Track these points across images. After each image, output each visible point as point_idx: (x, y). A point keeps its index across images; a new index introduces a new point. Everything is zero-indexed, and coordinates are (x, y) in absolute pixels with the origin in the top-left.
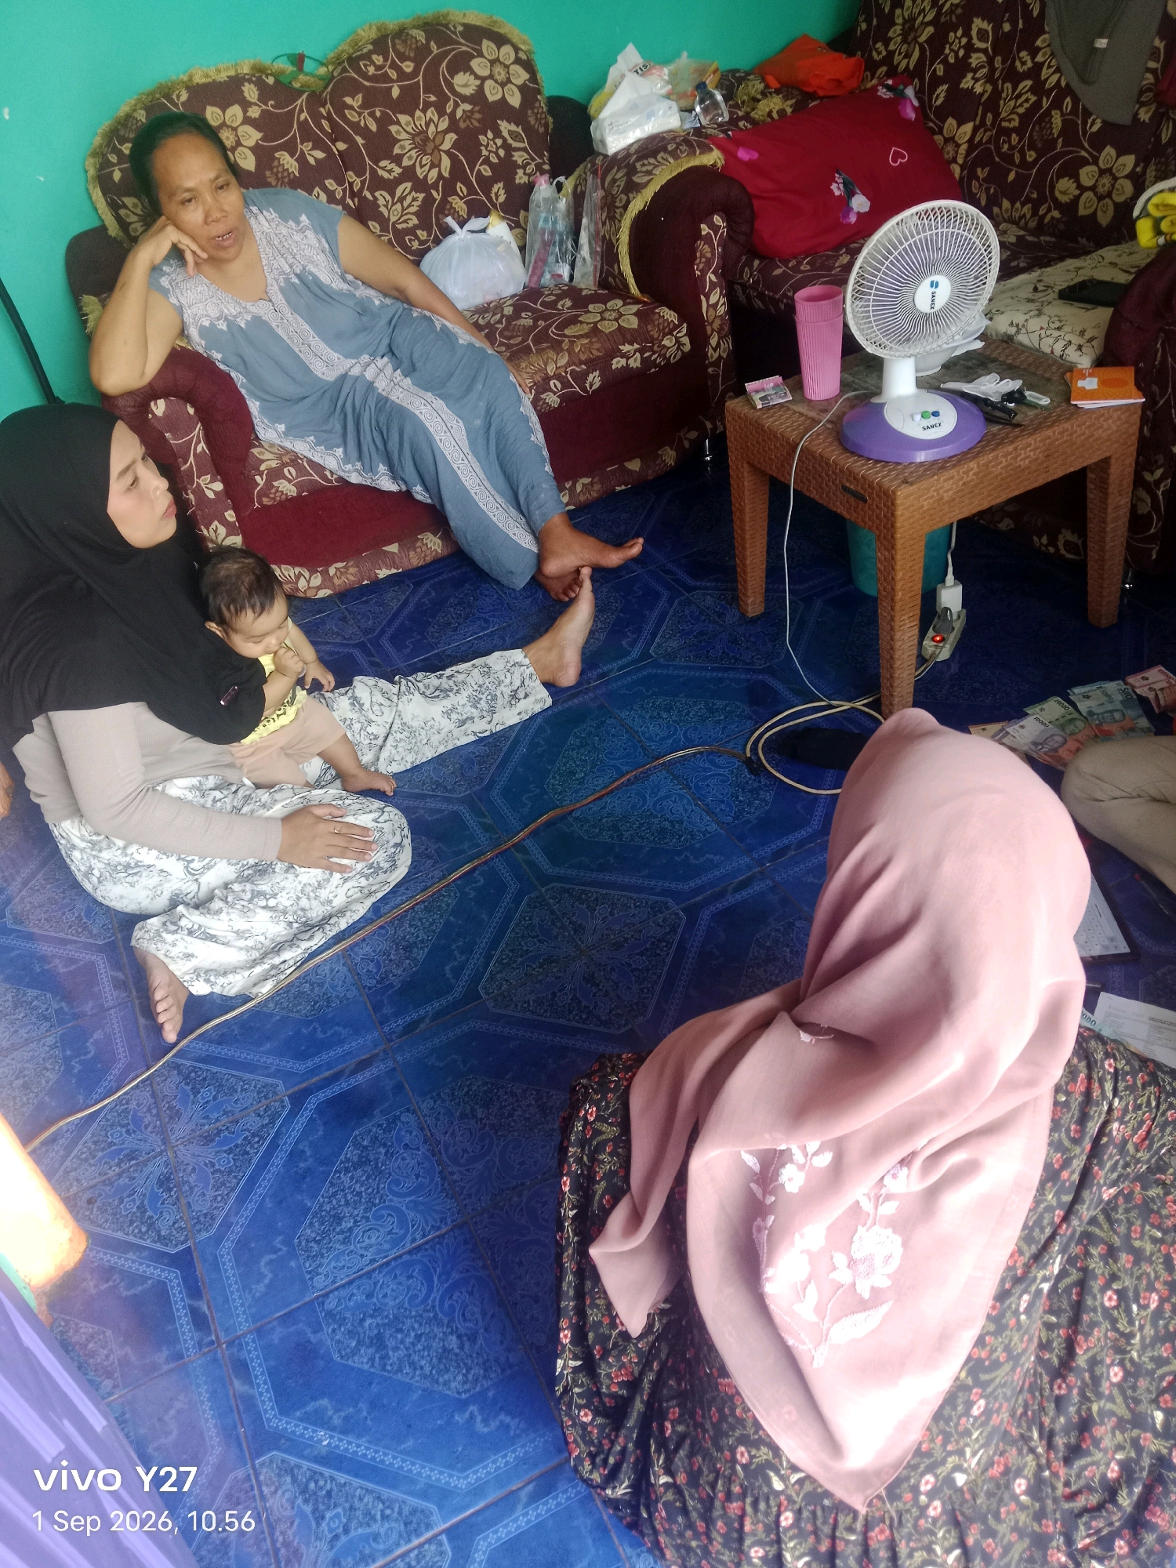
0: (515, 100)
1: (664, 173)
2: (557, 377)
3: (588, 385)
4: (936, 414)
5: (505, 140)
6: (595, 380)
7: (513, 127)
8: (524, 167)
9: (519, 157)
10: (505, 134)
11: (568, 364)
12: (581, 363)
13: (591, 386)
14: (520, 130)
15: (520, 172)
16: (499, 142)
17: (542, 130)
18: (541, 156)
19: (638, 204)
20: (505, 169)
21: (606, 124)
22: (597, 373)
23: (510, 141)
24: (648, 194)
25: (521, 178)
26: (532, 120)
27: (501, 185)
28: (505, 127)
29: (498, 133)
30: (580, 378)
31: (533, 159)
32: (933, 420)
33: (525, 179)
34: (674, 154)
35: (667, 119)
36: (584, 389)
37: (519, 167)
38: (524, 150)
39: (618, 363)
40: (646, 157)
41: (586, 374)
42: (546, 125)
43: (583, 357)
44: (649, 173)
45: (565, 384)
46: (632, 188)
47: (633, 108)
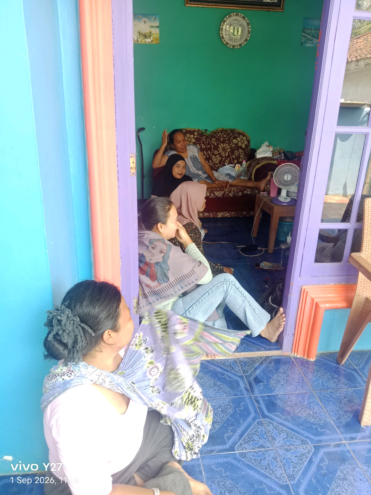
0: (244, 146)
2: (233, 191)
3: (239, 194)
4: (287, 199)
5: (239, 153)
6: (240, 194)
7: (242, 151)
8: (242, 158)
9: (241, 156)
10: (240, 152)
11: (236, 189)
12: (239, 190)
13: (239, 195)
14: (243, 152)
15: (241, 159)
16: (238, 153)
17: (247, 153)
18: (246, 157)
19: (258, 166)
20: (238, 158)
21: (257, 153)
22: (241, 193)
23: (241, 153)
24: (260, 165)
25: (240, 160)
26: (246, 151)
27: (236, 160)
28: (240, 150)
29: (238, 151)
30: (238, 193)
31: (244, 157)
33: (241, 160)
34: (267, 160)
35: (269, 154)
36: (238, 195)
37: (241, 158)
38: (243, 155)
39: (245, 192)
40: (262, 159)
41: (239, 192)
42: (248, 152)
43: (239, 189)
44: (262, 162)
45: (234, 193)
46: (258, 164)
47: (264, 151)
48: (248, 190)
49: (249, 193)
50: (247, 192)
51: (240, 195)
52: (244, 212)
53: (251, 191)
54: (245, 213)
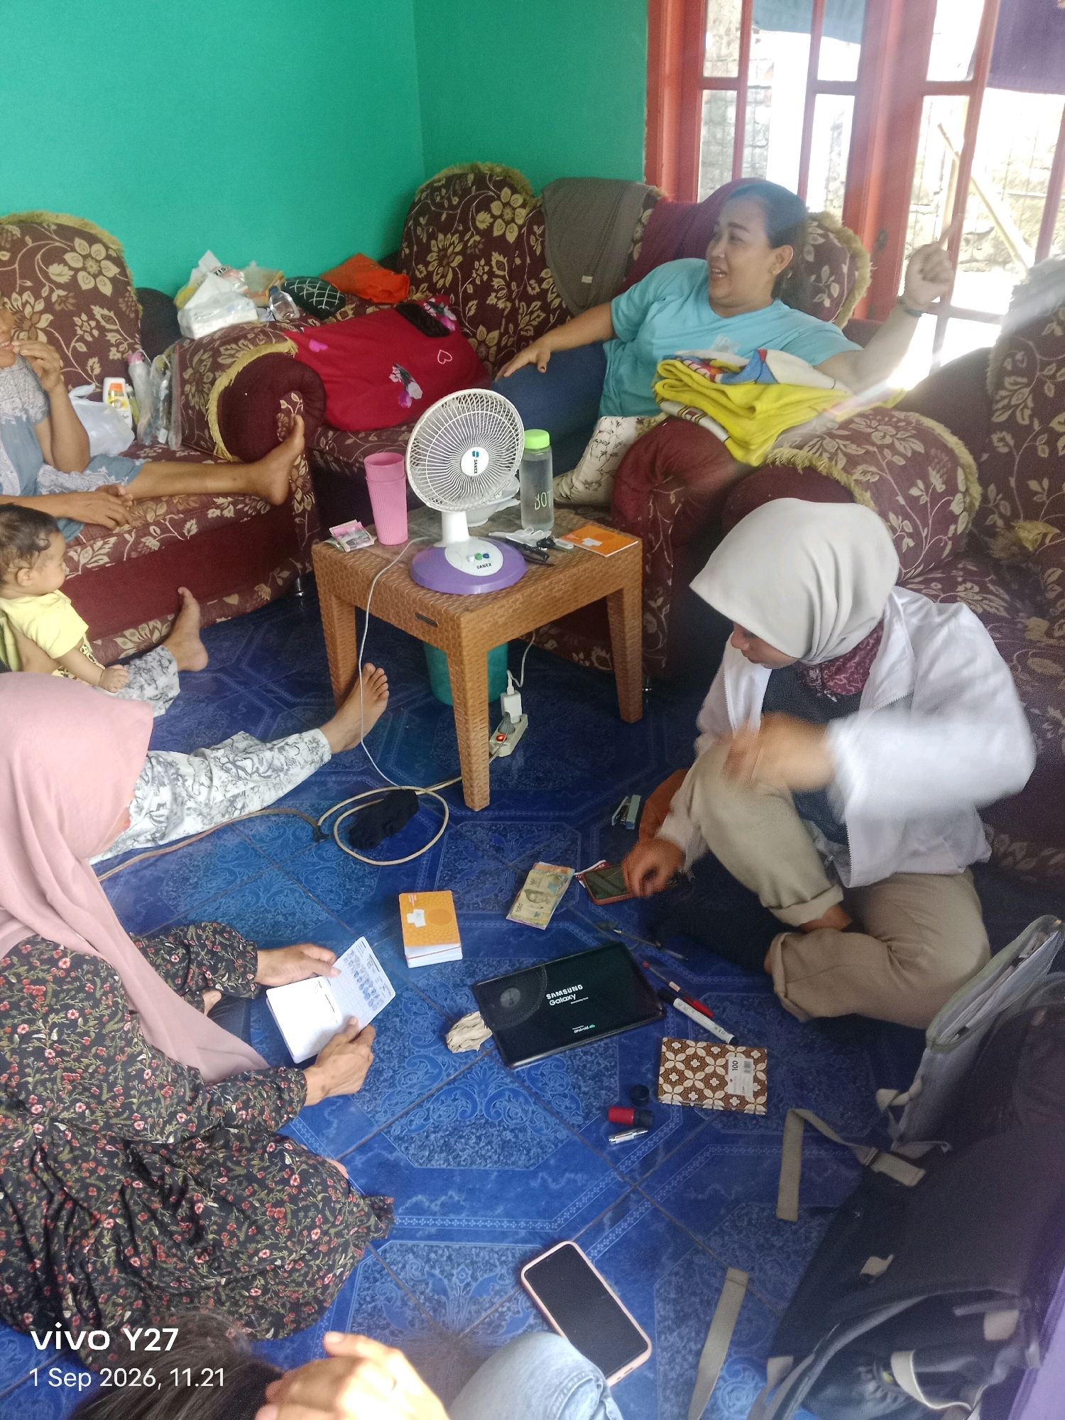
0: (107, 289)
1: (244, 358)
2: (157, 523)
3: (185, 532)
4: (486, 556)
5: (98, 322)
6: (192, 527)
7: (106, 312)
8: (117, 345)
9: (113, 338)
10: (98, 317)
11: (167, 513)
12: (179, 512)
13: (189, 532)
14: (112, 314)
15: (114, 350)
16: (93, 324)
17: (132, 315)
18: (133, 337)
19: (223, 381)
20: (99, 347)
21: (192, 313)
22: (194, 521)
23: (103, 323)
24: (231, 374)
25: (114, 354)
26: (123, 307)
27: (96, 360)
28: (98, 311)
29: (91, 316)
30: (178, 525)
31: (126, 340)
32: (484, 561)
33: (118, 356)
34: (253, 342)
35: (245, 313)
36: (182, 535)
37: (113, 345)
38: (117, 331)
39: (213, 513)
40: (228, 342)
41: (185, 521)
42: (137, 312)
43: (181, 508)
44: (232, 356)
45: (164, 530)
46: (217, 367)
47: (215, 302)
48: (220, 501)
49: (229, 513)
50: (218, 512)
51: (194, 530)
52: (229, 595)
53: (234, 504)
54: (233, 600)
